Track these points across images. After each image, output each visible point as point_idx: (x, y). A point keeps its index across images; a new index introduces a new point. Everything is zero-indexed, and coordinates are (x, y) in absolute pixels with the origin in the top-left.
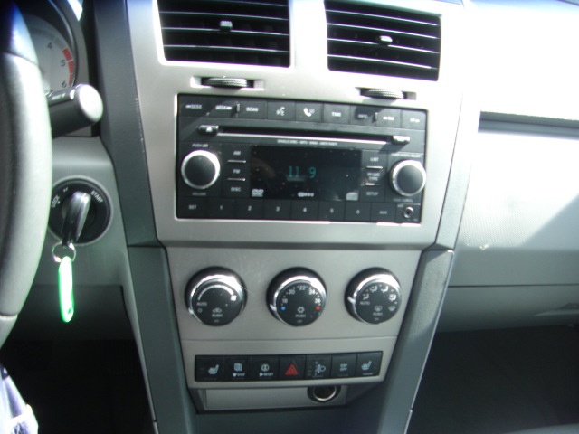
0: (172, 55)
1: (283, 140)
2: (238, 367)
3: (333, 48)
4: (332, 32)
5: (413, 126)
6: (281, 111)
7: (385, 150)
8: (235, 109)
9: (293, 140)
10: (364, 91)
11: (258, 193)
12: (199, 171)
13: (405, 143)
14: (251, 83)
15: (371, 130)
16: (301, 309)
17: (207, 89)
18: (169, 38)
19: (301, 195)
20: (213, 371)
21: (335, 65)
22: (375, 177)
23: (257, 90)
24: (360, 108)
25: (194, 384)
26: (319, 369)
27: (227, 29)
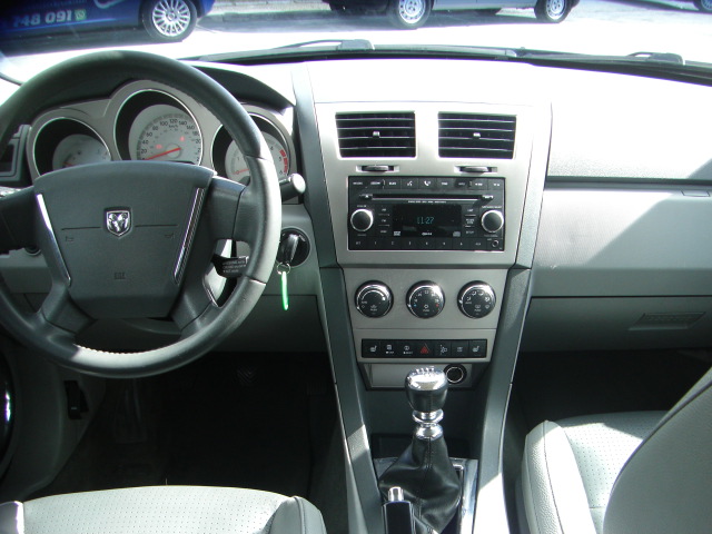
0: (344, 154)
1: (411, 201)
2: (389, 347)
3: (442, 143)
4: (442, 133)
5: (495, 188)
6: (410, 184)
7: (476, 206)
8: (382, 183)
9: (418, 201)
10: (462, 169)
11: (397, 233)
12: (361, 220)
13: (490, 199)
14: (391, 168)
15: (468, 192)
16: (426, 306)
17: (366, 173)
18: (343, 144)
19: (424, 234)
20: (373, 350)
21: (443, 154)
22: (471, 221)
23: (396, 171)
24: (458, 179)
25: (361, 359)
26: (443, 350)
27: (377, 137)
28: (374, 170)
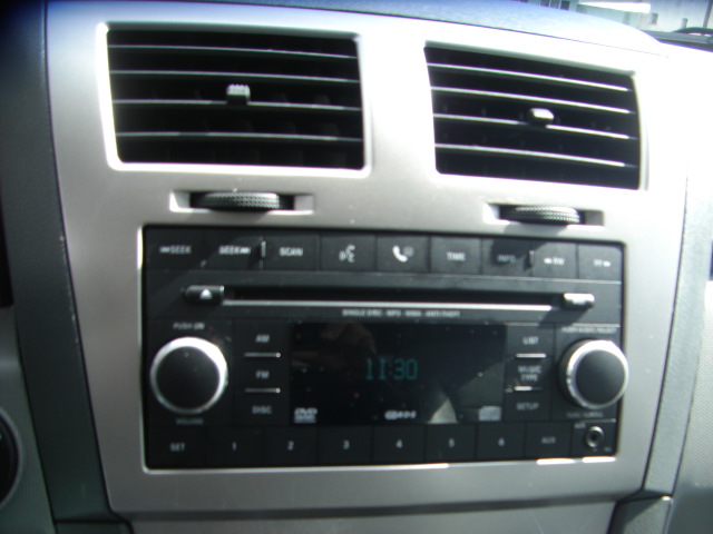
0: (129, 152)
1: (352, 308)
3: (443, 132)
4: (441, 103)
5: (599, 274)
6: (347, 254)
7: (549, 322)
8: (256, 252)
9: (374, 308)
10: (505, 211)
11: (306, 415)
12: (187, 376)
13: (587, 306)
14: (288, 201)
15: (524, 283)
17: (202, 214)
18: (125, 119)
19: (391, 415)
21: (447, 163)
22: (533, 373)
23: (301, 213)
24: (500, 242)
27: (240, 100)
28: (228, 206)
